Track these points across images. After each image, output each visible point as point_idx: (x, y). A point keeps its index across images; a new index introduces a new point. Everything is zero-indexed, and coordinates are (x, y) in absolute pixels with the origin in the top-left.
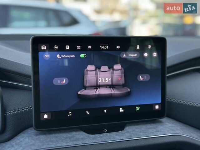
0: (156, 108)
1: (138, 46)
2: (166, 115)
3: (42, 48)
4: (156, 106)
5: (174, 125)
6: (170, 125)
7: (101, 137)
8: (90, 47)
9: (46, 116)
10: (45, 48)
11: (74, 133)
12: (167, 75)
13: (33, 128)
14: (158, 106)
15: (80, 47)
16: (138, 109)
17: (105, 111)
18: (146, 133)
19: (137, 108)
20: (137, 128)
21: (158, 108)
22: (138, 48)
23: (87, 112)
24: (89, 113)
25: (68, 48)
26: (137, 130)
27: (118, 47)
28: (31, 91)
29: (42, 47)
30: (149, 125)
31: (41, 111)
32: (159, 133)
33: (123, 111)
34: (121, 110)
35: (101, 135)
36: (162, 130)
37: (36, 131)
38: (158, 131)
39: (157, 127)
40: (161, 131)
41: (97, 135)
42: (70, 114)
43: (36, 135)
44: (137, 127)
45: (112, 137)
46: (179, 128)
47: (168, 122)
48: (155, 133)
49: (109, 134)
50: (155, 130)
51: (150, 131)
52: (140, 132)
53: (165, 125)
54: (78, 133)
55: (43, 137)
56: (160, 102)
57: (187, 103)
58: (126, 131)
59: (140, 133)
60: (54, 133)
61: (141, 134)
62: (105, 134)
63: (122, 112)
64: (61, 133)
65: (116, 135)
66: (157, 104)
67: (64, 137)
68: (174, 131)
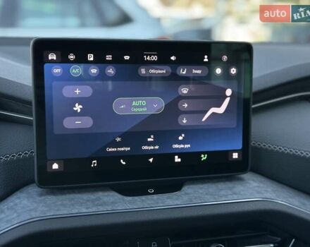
0: (234, 157)
1: (206, 57)
2: (249, 168)
3: (50, 58)
4: (234, 154)
5: (262, 185)
6: (255, 184)
7: (143, 200)
8: (127, 58)
9: (55, 166)
10: (55, 58)
11: (100, 194)
12: (253, 106)
13: (35, 185)
14: (237, 154)
15: (111, 56)
16: (205, 158)
17: (151, 160)
18: (216, 197)
19: (203, 156)
20: (201, 189)
21: (237, 157)
22: (206, 60)
23: (122, 161)
24: (124, 163)
25: (91, 57)
26: (201, 191)
27: (173, 58)
28: (32, 125)
29: (50, 55)
30: (222, 183)
31: (49, 158)
32: (236, 197)
33: (179, 160)
34: (177, 159)
35: (144, 198)
36: (242, 193)
37: (39, 190)
38: (235, 194)
39: (234, 187)
40: (239, 194)
41: (136, 198)
42: (95, 163)
43: (41, 195)
44: (201, 186)
45: (160, 201)
46: (269, 190)
47: (253, 180)
48: (230, 196)
49: (155, 197)
50: (230, 192)
51: (222, 193)
52: (207, 194)
53: (248, 185)
54: (106, 194)
55: (51, 199)
56: (240, 146)
57: (286, 150)
58: (183, 193)
59: (206, 196)
60: (69, 193)
61: (208, 197)
62: (149, 197)
63: (178, 162)
64: (79, 193)
65: (168, 198)
66: (235, 151)
67: (83, 200)
68: (261, 193)
